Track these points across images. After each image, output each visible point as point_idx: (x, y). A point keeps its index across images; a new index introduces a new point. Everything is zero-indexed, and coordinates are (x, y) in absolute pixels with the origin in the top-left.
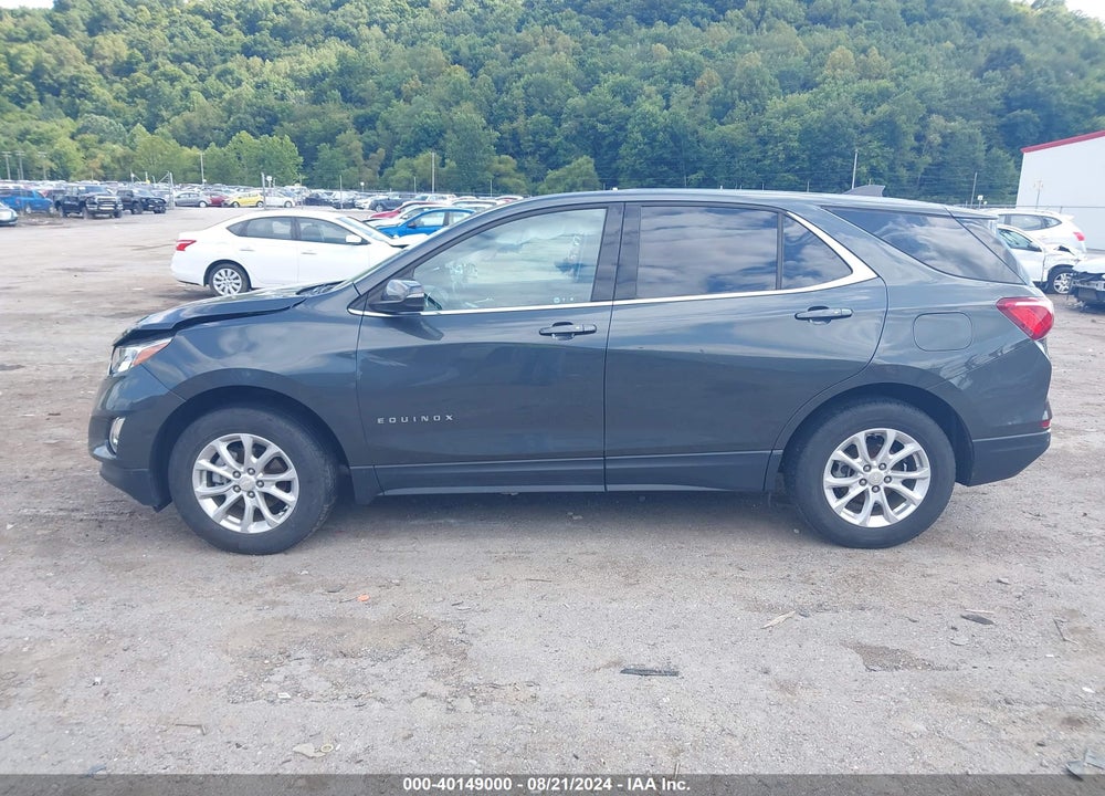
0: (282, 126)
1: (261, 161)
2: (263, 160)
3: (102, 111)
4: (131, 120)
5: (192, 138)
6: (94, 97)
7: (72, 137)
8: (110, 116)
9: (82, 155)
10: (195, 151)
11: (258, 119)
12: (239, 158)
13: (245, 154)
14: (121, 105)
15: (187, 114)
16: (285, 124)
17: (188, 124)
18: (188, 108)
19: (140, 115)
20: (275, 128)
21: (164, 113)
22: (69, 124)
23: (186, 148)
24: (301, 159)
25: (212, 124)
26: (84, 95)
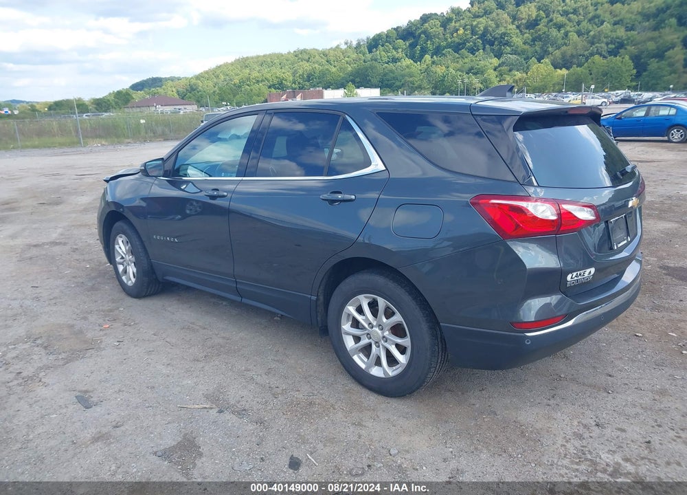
0: (626, 49)
1: (605, 74)
2: (607, 74)
3: (515, 52)
4: (530, 55)
5: (565, 63)
6: (512, 44)
7: (495, 70)
8: (519, 54)
9: (498, 79)
10: (564, 72)
11: (610, 46)
12: (591, 74)
13: (594, 71)
14: (527, 47)
15: (564, 48)
16: (628, 47)
17: (563, 55)
18: (565, 44)
19: (536, 52)
20: (620, 51)
21: (550, 49)
22: (495, 61)
23: (558, 70)
24: (635, 71)
25: (579, 53)
26: (507, 44)
